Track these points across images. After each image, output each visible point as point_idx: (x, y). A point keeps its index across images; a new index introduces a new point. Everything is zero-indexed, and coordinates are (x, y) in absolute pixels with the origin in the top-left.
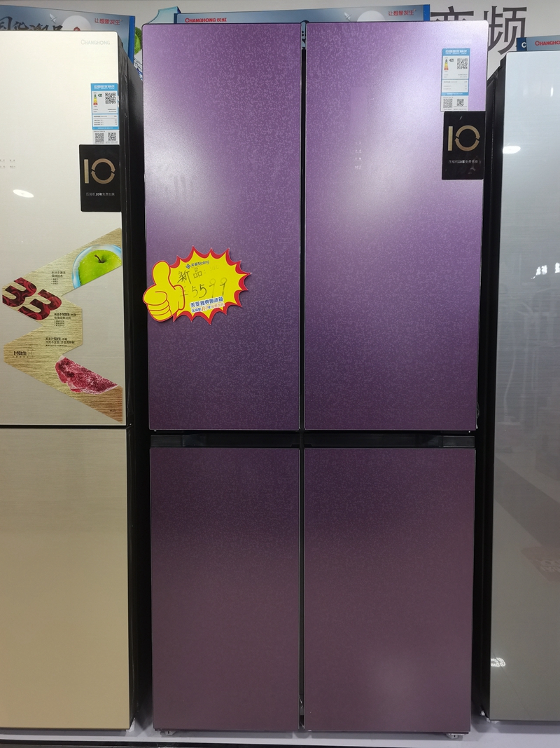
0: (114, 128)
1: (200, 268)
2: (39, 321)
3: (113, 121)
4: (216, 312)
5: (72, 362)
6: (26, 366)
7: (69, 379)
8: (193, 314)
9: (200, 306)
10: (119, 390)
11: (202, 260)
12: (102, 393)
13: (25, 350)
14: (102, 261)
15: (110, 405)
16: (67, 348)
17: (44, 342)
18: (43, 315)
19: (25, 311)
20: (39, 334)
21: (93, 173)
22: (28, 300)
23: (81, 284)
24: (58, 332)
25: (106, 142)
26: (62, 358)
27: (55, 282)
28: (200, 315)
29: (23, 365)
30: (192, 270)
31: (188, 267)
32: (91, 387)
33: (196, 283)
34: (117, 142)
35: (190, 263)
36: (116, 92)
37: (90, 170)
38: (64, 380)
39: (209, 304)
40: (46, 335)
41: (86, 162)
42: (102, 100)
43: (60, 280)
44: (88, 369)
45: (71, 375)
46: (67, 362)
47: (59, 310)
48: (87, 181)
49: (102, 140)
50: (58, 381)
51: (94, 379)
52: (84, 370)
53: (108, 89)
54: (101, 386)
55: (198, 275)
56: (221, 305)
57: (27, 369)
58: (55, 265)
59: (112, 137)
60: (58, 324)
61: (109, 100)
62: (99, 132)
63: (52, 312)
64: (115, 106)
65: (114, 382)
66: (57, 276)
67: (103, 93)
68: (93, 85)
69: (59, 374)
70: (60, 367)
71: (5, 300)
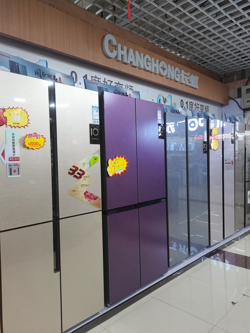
0: (98, 120)
1: (118, 160)
2: (79, 179)
3: (98, 117)
4: (122, 173)
5: (88, 192)
6: (76, 195)
7: (87, 197)
8: (117, 174)
9: (118, 171)
10: (100, 199)
11: (119, 158)
12: (96, 200)
13: (75, 189)
14: (95, 159)
15: (98, 204)
16: (87, 187)
17: (80, 186)
18: (80, 177)
19: (75, 176)
20: (79, 184)
21: (93, 132)
22: (76, 172)
23: (90, 166)
24: (84, 182)
25: (96, 123)
26: (85, 191)
27: (84, 166)
28: (118, 174)
29: (74, 195)
30: (116, 161)
31: (116, 160)
32: (93, 199)
33: (117, 165)
34: (99, 124)
35: (116, 159)
36: (98, 109)
37: (92, 132)
38: (86, 198)
39: (120, 171)
40: (81, 184)
41: (91, 129)
42: (95, 111)
43: (85, 166)
44: (92, 193)
45: (88, 196)
46: (87, 192)
47: (85, 175)
48: (92, 135)
49: (95, 123)
50: (84, 199)
51: (94, 196)
52: (91, 194)
53: (96, 108)
54: (95, 198)
55: (118, 162)
56: (122, 171)
57: (76, 196)
58: (84, 160)
59: (98, 122)
60: (85, 180)
61: (97, 111)
62: (94, 120)
63: (83, 176)
64: (98, 113)
65: (99, 197)
66: (84, 164)
67: (95, 109)
68: (92, 106)
69: (85, 196)
70: (85, 194)
71: (69, 173)
